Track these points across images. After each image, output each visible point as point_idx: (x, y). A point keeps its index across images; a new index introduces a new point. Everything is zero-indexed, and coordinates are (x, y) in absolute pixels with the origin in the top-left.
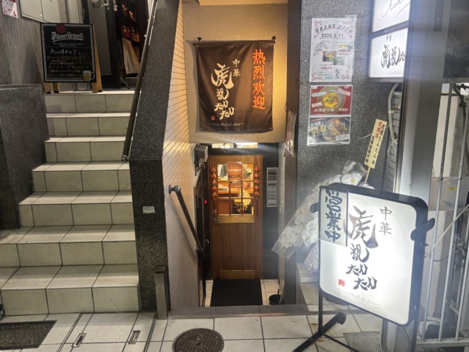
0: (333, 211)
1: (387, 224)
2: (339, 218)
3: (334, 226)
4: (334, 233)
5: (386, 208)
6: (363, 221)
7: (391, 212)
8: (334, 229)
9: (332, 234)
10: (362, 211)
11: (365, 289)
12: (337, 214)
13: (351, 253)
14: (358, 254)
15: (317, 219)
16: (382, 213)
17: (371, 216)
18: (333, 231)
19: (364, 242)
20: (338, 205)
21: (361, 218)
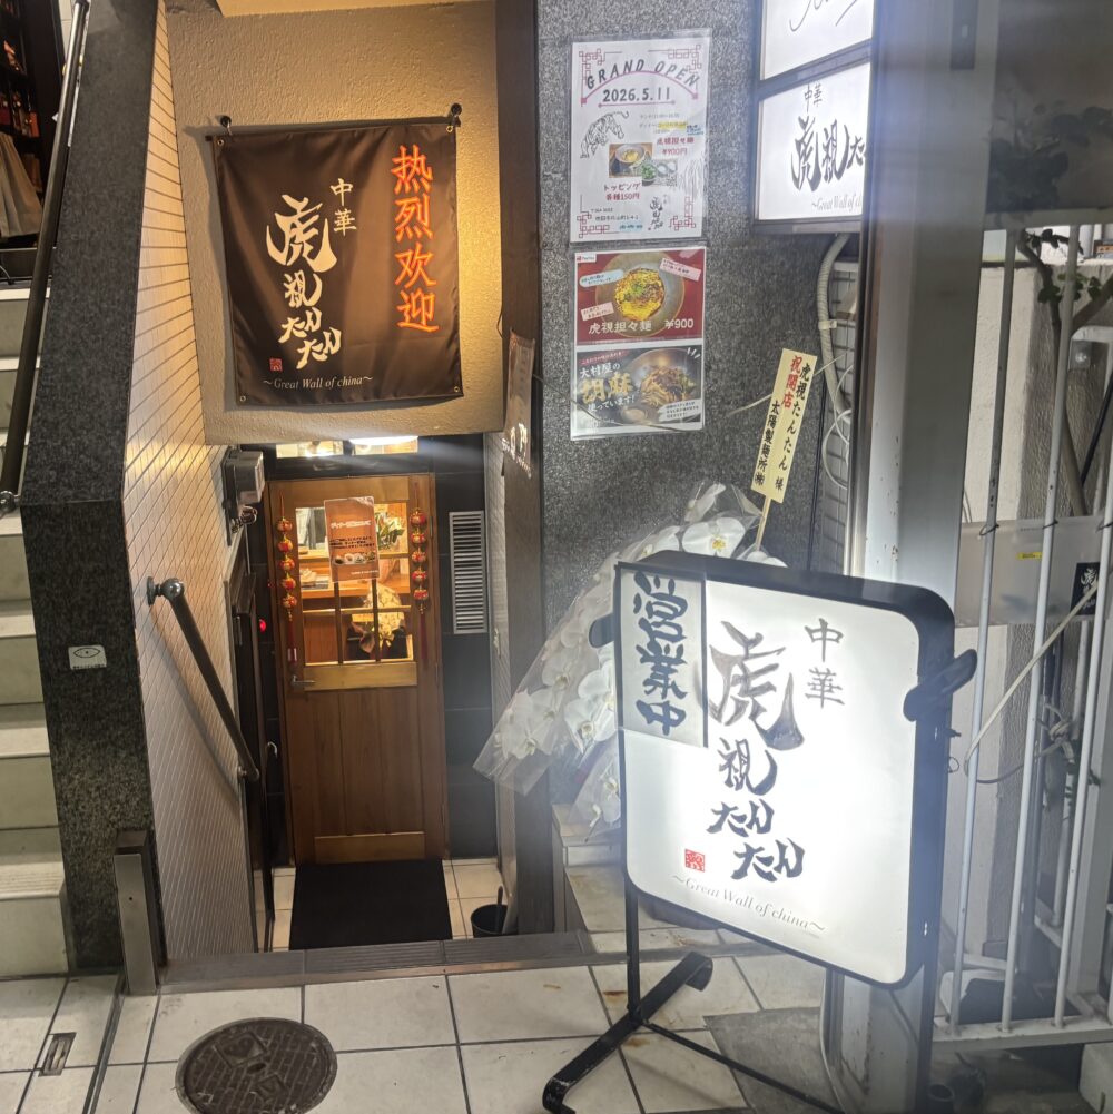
0: (657, 639)
1: (828, 673)
2: (679, 660)
3: (666, 687)
4: (666, 706)
5: (823, 623)
6: (753, 665)
7: (840, 635)
8: (664, 695)
9: (659, 711)
10: (750, 635)
11: (770, 877)
12: (674, 647)
13: (722, 768)
14: (744, 771)
15: (610, 665)
16: (813, 640)
17: (780, 651)
18: (662, 701)
19: (761, 730)
20: (676, 621)
21: (747, 657)
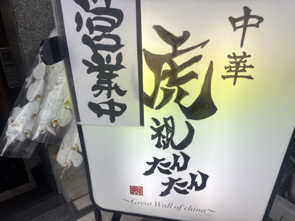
1: (245, 55)
2: (119, 66)
3: (109, 89)
4: (111, 103)
5: (247, 10)
6: (179, 61)
7: (261, 19)
8: (109, 95)
9: (106, 107)
10: (178, 34)
11: (185, 192)
12: (114, 56)
13: (153, 137)
14: (169, 136)
16: (235, 29)
17: (203, 44)
18: (107, 100)
19: (182, 108)
20: (114, 32)
21: (176, 53)
